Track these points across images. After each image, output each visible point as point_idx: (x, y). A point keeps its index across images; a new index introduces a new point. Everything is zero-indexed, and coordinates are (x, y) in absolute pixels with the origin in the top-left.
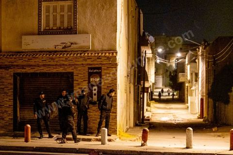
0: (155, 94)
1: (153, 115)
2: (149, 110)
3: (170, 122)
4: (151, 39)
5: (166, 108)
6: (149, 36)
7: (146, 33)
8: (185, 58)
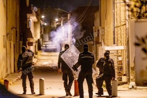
0: (43, 45)
1: (38, 60)
2: (36, 57)
3: (48, 65)
4: (35, 9)
5: (48, 56)
6: (34, 7)
7: (32, 5)
8: (61, 22)
